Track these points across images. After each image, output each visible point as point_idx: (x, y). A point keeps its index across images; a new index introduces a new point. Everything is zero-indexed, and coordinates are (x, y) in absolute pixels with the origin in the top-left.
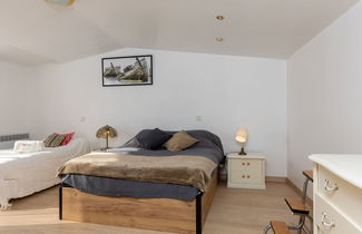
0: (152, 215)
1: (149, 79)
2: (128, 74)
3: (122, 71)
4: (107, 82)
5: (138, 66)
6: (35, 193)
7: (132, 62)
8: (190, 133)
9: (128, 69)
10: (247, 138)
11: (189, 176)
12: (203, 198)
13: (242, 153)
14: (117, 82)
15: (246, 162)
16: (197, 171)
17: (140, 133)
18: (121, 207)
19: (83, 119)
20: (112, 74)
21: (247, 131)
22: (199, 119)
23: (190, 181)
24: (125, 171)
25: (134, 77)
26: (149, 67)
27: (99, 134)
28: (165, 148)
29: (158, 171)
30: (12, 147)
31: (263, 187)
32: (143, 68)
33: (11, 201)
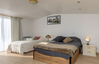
0: (57, 62)
1: (59, 22)
2: (54, 21)
3: (52, 20)
4: (49, 23)
5: (56, 19)
6: (30, 51)
7: (55, 18)
8: (71, 38)
9: (54, 20)
10: (90, 40)
11: (67, 51)
12: (72, 59)
13: (88, 44)
14: (51, 23)
15: (89, 47)
16: (70, 50)
17: (57, 37)
18: (48, 58)
19: (43, 33)
20: (50, 21)
21: (90, 38)
22: (74, 33)
23: (67, 53)
24: (49, 48)
25: (55, 22)
26: (59, 19)
27: (46, 37)
28: (63, 42)
29: (58, 49)
30: (26, 40)
31: (95, 56)
32: (58, 19)
33: (24, 53)
